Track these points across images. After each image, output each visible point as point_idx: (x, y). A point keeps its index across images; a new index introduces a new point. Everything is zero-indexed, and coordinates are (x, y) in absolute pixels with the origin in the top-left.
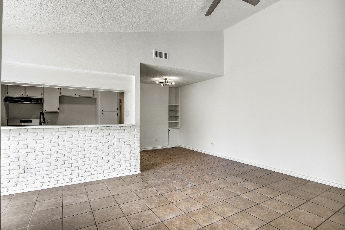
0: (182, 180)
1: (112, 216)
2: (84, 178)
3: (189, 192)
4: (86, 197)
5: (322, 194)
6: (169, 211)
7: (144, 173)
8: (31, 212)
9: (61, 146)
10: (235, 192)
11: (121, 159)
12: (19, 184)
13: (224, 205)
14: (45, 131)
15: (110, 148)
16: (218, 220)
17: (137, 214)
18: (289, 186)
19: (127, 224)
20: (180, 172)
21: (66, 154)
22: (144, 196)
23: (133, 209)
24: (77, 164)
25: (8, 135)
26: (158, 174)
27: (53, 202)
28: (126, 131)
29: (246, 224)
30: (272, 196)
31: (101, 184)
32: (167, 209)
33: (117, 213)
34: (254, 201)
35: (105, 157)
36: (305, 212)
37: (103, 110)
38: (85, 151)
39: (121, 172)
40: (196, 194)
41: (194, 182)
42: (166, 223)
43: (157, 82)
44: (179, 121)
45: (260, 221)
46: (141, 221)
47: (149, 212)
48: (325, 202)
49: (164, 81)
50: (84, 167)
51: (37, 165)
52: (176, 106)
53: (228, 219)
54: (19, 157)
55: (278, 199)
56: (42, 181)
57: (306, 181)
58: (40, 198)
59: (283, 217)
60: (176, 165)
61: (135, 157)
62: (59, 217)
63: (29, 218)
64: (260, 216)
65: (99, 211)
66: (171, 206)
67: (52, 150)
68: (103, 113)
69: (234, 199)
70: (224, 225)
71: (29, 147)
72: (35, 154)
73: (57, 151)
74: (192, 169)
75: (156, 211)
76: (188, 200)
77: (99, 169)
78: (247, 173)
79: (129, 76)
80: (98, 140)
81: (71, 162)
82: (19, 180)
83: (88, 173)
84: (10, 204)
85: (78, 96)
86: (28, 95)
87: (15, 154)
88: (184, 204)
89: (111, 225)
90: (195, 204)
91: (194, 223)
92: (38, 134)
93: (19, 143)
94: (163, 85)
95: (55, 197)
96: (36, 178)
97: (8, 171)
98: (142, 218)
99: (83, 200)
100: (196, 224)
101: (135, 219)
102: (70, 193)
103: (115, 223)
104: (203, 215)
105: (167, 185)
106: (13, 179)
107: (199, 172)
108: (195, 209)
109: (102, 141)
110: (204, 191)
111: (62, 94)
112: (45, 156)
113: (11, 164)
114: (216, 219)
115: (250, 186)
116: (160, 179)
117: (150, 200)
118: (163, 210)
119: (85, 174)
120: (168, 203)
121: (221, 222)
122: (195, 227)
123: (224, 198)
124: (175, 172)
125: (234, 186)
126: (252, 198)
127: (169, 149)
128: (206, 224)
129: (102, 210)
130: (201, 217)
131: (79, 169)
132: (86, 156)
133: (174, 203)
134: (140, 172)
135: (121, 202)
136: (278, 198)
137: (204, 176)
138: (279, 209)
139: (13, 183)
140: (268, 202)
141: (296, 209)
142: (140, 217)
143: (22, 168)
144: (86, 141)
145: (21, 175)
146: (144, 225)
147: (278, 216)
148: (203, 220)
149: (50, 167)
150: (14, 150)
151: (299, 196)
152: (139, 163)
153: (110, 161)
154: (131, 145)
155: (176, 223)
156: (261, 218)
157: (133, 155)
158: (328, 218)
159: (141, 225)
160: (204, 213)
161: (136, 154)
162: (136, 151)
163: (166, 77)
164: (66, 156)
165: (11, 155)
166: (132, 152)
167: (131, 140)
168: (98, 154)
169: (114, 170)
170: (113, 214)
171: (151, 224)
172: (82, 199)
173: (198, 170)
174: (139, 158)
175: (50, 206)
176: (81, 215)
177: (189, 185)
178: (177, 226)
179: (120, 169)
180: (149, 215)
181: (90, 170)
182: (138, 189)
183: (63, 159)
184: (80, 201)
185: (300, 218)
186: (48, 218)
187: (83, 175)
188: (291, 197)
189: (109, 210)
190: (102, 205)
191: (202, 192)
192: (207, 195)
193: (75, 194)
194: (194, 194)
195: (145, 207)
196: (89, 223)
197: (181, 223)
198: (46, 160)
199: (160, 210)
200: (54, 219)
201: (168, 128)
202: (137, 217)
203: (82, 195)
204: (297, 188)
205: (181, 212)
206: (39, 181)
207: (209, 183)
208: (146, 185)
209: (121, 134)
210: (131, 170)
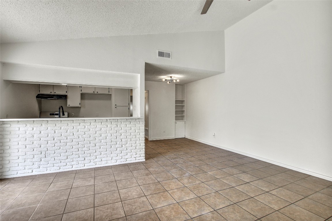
0: (181, 170)
1: (110, 200)
2: (95, 164)
3: (186, 181)
4: (93, 180)
5: (322, 191)
6: (163, 199)
7: (148, 161)
8: (45, 192)
9: (76, 136)
10: (230, 184)
11: (128, 148)
12: (41, 166)
13: (217, 197)
14: (62, 122)
15: (118, 138)
16: (208, 211)
17: (132, 200)
18: (287, 180)
19: (121, 209)
20: (181, 161)
21: (80, 143)
22: (143, 183)
23: (130, 195)
24: (89, 152)
25: (32, 126)
26: (160, 162)
27: (65, 184)
28: (132, 123)
29: (236, 218)
30: (267, 190)
31: (108, 170)
32: (161, 197)
33: (115, 198)
34: (248, 194)
35: (113, 146)
36: (301, 209)
37: (116, 105)
38: (96, 140)
39: (127, 159)
40: (191, 184)
41: (191, 172)
42: (157, 211)
43: (164, 80)
44: (185, 114)
45: (252, 216)
46: (134, 207)
47: (144, 199)
48: (325, 199)
49: (170, 78)
50: (95, 154)
51: (55, 151)
52: (182, 102)
53: (218, 211)
54: (41, 144)
55: (273, 194)
56: (60, 164)
57: (306, 175)
58: (56, 179)
59: (276, 214)
60: (179, 155)
61: (140, 146)
62: (65, 198)
63: (41, 197)
64: (252, 211)
65: (100, 195)
66: (165, 194)
67: (68, 138)
68: (116, 108)
69: (228, 190)
70: (213, 218)
71: (49, 136)
72: (54, 142)
73: (72, 139)
74: (193, 159)
75: (150, 198)
76: (182, 189)
77: (108, 156)
78: (246, 165)
79: (135, 74)
80: (107, 131)
81: (84, 149)
82: (41, 164)
83: (98, 159)
84: (31, 183)
85: (96, 93)
86: (55, 93)
87: (38, 141)
88: (178, 193)
89: (107, 209)
90: (189, 193)
91: (184, 214)
92: (57, 125)
93: (41, 132)
94: (169, 82)
95: (68, 180)
96: (54, 162)
97: (33, 155)
98: (136, 204)
99: (90, 184)
100: (185, 214)
101: (129, 204)
102: (81, 176)
103: (111, 207)
104: (194, 205)
105: (166, 174)
106: (37, 162)
107: (199, 162)
108: (187, 198)
109: (111, 132)
110: (199, 181)
111: (83, 92)
112: (62, 144)
113: (35, 149)
114: (206, 211)
115: (246, 178)
116: (161, 168)
117: (147, 187)
118: (157, 198)
119: (96, 160)
120: (164, 191)
121: (210, 214)
122: (184, 217)
123: (218, 189)
124: (176, 161)
125: (230, 178)
126: (247, 191)
127: (176, 139)
128: (195, 215)
129: (103, 194)
130: (191, 208)
131: (91, 156)
132: (97, 144)
133: (169, 192)
134: (144, 160)
135: (121, 187)
136: (274, 192)
137: (203, 166)
138: (273, 204)
139: (36, 166)
140: (263, 196)
141: (292, 206)
142: (135, 203)
143: (43, 153)
144: (97, 132)
145: (43, 159)
146: (136, 211)
147: (271, 212)
148: (193, 211)
149: (67, 153)
150: (37, 138)
151: (297, 191)
152: (144, 152)
153: (118, 149)
154: (137, 136)
155: (167, 212)
156: (252, 213)
157: (138, 145)
158: (328, 219)
159: (134, 211)
160: (195, 204)
161: (141, 144)
162: (141, 141)
163: (171, 75)
164: (80, 144)
165: (35, 142)
166: (137, 142)
167: (136, 131)
168: (107, 143)
169: (121, 157)
170: (111, 199)
171: (143, 211)
172: (90, 182)
173: (198, 160)
174: (144, 147)
175: (61, 187)
176: (84, 197)
177: (187, 174)
178: (167, 215)
179: (126, 157)
180: (143, 202)
181: (100, 156)
182: (139, 176)
183: (77, 146)
184: (87, 184)
185: (295, 215)
186: (56, 198)
187: (94, 161)
188: (288, 191)
189: (109, 194)
190: (105, 189)
191: (198, 182)
192: (202, 185)
193: (85, 177)
194: (190, 183)
195: (141, 194)
196: (88, 205)
197: (171, 212)
198: (63, 147)
199: (154, 197)
200: (61, 200)
201: (175, 121)
202: (132, 203)
203: (90, 179)
204: (295, 183)
205: (174, 200)
206: (57, 165)
207: (206, 173)
208: (147, 172)
209: (127, 126)
210: (137, 158)
